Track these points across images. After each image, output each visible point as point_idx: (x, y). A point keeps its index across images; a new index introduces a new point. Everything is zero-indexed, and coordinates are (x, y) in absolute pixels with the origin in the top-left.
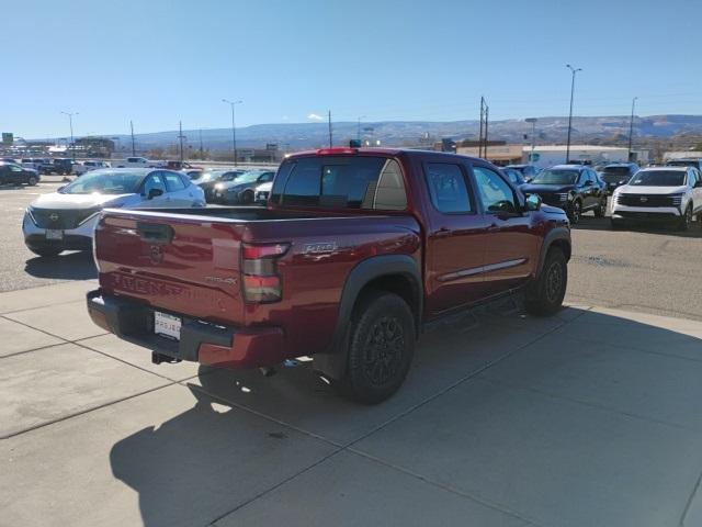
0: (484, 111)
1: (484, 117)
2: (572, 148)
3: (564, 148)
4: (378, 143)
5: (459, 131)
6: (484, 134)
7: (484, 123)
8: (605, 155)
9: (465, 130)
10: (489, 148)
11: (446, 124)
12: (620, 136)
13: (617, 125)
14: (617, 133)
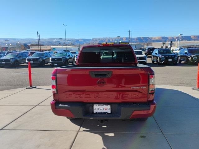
0: (39, 36)
1: (39, 37)
2: (67, 47)
3: (65, 47)
4: (11, 45)
5: (27, 41)
6: (39, 43)
7: (39, 39)
8: (72, 49)
9: (29, 41)
10: (41, 47)
11: (22, 39)
12: (72, 44)
13: (70, 41)
14: (71, 43)
